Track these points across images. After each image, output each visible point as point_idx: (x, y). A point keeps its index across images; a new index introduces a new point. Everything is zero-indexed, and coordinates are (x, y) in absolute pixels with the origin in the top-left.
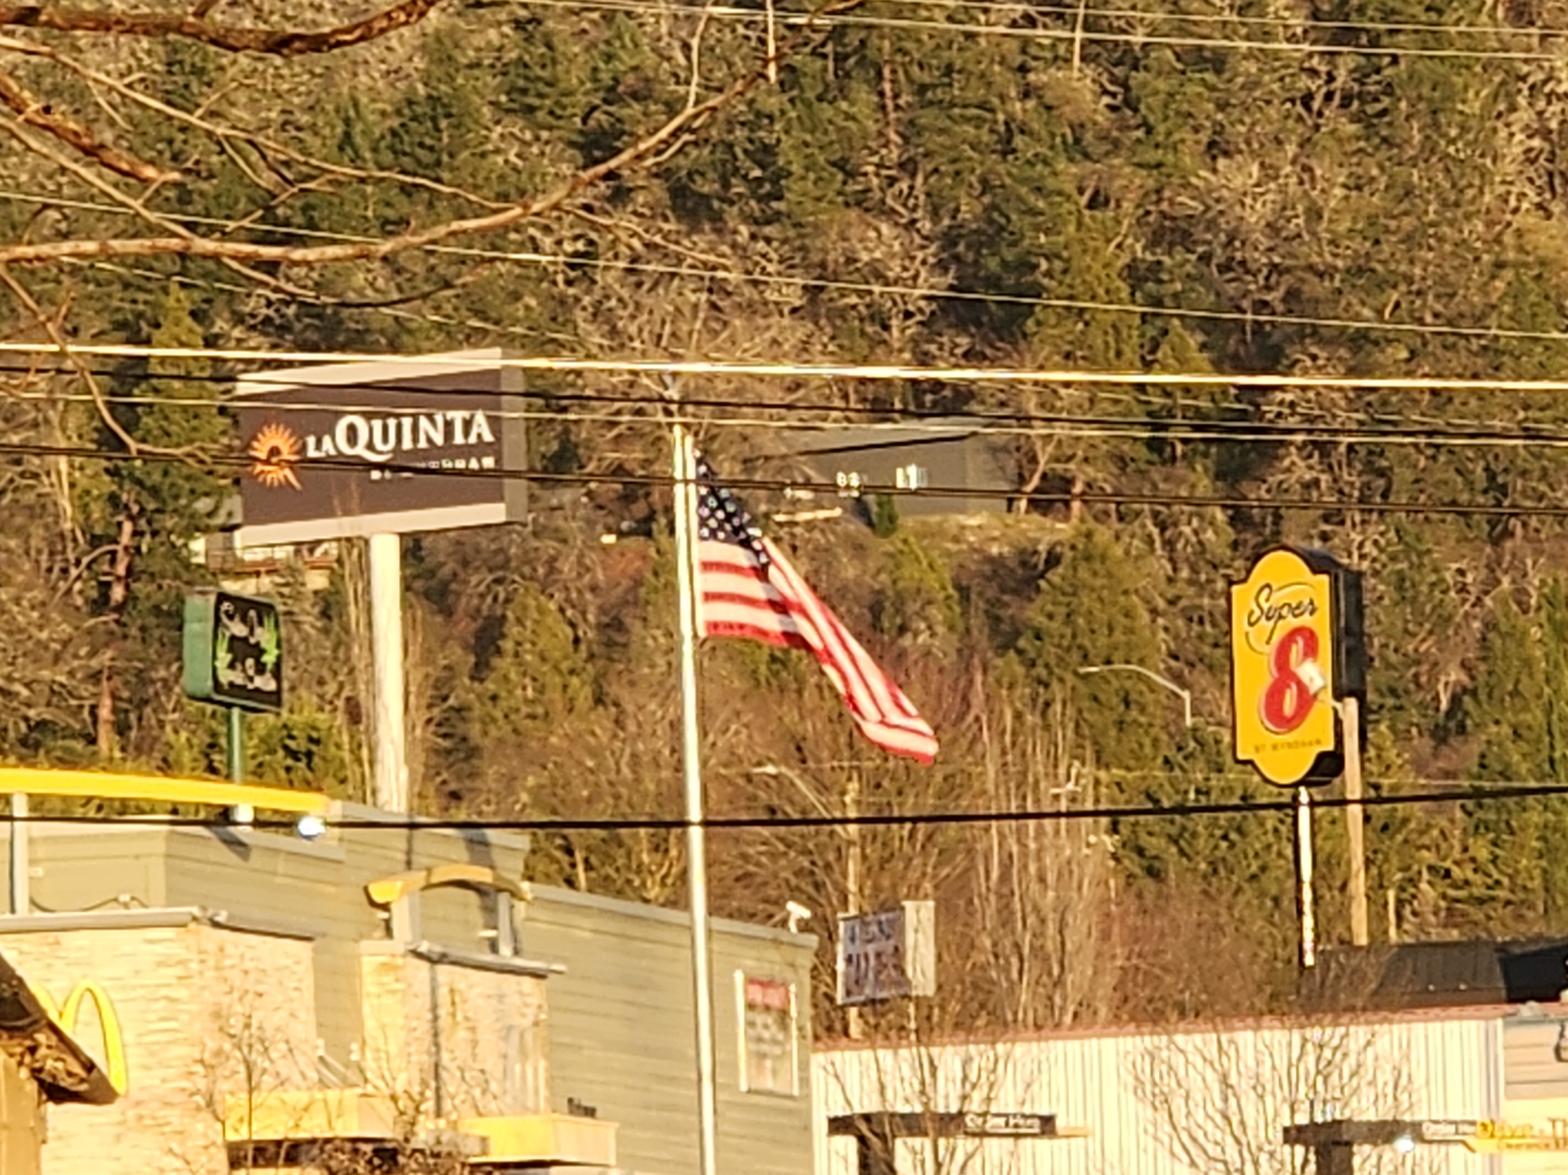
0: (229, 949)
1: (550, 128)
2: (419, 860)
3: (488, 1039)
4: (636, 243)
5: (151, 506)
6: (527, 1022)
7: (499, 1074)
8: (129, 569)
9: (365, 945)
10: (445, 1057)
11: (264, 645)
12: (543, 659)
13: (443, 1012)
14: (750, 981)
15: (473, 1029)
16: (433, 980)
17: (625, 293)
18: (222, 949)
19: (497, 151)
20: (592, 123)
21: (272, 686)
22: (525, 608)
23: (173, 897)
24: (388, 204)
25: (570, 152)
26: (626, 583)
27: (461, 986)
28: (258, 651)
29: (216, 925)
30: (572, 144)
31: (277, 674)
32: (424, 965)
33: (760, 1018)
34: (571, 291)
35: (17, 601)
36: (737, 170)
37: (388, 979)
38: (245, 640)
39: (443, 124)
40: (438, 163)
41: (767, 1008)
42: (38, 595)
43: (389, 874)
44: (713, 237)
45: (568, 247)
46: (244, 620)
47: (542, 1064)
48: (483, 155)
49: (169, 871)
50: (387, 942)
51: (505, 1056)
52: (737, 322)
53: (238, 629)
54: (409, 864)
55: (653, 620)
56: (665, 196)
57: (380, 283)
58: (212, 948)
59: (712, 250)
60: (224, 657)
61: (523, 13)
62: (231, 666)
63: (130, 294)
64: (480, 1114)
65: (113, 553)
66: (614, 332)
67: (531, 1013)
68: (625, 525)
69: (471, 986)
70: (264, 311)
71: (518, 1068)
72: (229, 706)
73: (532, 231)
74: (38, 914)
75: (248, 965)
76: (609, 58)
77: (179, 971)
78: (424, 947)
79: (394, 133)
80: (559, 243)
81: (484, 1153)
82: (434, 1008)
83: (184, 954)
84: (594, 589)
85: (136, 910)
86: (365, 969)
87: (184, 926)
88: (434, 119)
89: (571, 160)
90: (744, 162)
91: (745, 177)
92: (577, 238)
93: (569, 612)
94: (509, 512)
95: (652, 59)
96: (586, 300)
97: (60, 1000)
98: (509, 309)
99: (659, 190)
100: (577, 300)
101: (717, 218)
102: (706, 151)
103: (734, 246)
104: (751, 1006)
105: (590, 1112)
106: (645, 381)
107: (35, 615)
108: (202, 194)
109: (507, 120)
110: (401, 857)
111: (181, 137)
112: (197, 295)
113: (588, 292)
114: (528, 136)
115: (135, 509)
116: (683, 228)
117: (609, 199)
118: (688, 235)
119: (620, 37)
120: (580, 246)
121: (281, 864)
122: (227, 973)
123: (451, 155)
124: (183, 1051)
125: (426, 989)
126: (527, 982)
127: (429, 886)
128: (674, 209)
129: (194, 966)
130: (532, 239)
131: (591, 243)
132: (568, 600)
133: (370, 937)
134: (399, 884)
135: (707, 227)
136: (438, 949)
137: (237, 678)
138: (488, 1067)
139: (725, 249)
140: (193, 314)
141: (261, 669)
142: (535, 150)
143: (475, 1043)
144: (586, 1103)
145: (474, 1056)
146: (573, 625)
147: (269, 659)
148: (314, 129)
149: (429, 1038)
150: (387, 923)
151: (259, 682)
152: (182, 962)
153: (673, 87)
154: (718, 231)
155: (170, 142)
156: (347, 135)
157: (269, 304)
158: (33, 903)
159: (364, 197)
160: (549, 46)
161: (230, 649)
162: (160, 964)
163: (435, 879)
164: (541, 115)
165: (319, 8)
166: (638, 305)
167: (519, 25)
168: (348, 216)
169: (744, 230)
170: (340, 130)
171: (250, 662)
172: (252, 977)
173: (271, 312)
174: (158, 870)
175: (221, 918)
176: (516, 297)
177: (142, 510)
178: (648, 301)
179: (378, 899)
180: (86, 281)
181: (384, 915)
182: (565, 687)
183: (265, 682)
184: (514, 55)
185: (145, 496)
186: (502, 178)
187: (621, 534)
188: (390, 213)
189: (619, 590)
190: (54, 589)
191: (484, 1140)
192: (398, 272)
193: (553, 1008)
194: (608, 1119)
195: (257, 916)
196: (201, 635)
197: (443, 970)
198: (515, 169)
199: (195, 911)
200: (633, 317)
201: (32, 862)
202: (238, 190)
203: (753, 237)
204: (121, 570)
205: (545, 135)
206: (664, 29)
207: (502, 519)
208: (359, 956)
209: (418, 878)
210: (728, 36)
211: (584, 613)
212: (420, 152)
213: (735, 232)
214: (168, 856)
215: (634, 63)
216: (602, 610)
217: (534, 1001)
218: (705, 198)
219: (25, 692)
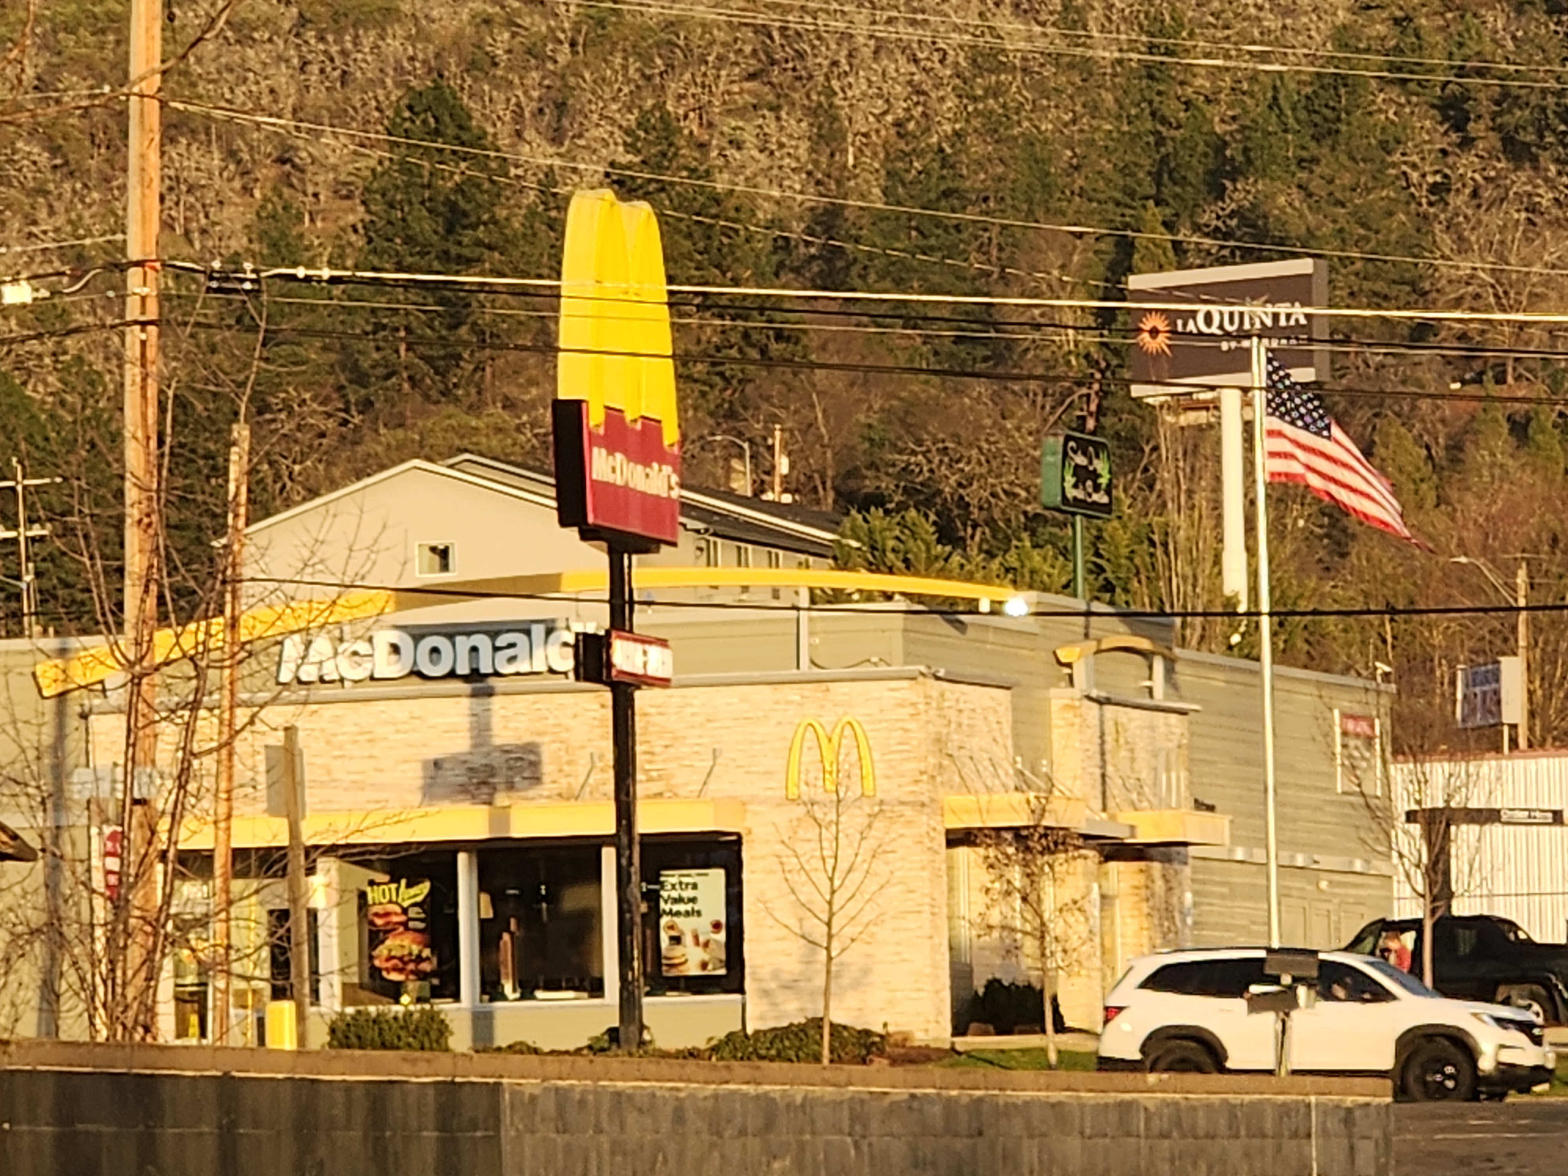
0: (948, 695)
1: (1417, 95)
2: (1093, 632)
3: (1142, 755)
4: (1477, 176)
5: (1115, 362)
6: (1172, 745)
7: (1150, 782)
8: (1099, 406)
9: (1053, 691)
10: (1110, 769)
11: (1099, 471)
12: (1401, 471)
13: (1109, 738)
14: (1345, 716)
15: (1132, 751)
16: (1102, 716)
17: (1470, 212)
18: (942, 695)
19: (1380, 111)
20: (1448, 91)
21: (1105, 500)
22: (1388, 435)
23: (909, 657)
24: (1303, 148)
25: (1433, 112)
26: (1466, 417)
27: (1123, 719)
28: (1095, 475)
29: (938, 678)
30: (1433, 106)
31: (1108, 492)
32: (1095, 706)
33: (1352, 743)
34: (1432, 210)
35: (1018, 429)
36: (1548, 126)
37: (1069, 715)
38: (1085, 468)
39: (1342, 91)
40: (1339, 119)
41: (1357, 736)
42: (1033, 425)
43: (1071, 643)
44: (1531, 173)
45: (1430, 179)
46: (1085, 454)
47: (1183, 774)
48: (1370, 114)
49: (906, 640)
50: (1070, 690)
51: (1155, 769)
52: (1548, 234)
53: (1081, 460)
54: (1086, 636)
55: (1482, 443)
56: (1499, 145)
57: (1297, 204)
58: (935, 694)
59: (1530, 181)
60: (1070, 480)
61: (1399, 14)
62: (1075, 486)
63: (1119, 211)
64: (1136, 809)
65: (1088, 396)
66: (1461, 238)
67: (1175, 740)
68: (1468, 376)
69: (1130, 720)
70: (1214, 223)
71: (1164, 777)
72: (1074, 514)
73: (1404, 168)
74: (816, 670)
75: (962, 706)
76: (1461, 45)
77: (911, 710)
78: (1094, 693)
79: (1307, 97)
80: (1424, 176)
81: (1133, 836)
82: (1102, 736)
83: (914, 699)
84: (1443, 421)
85: (883, 668)
86: (1054, 709)
87: (913, 679)
88: (1336, 88)
89: (1432, 118)
90: (1553, 120)
91: (1554, 131)
92: (1436, 172)
93: (1426, 438)
94: (1317, 374)
95: (1488, 47)
96: (1442, 217)
97: (829, 729)
98: (1387, 222)
99: (1494, 139)
100: (1436, 216)
101: (1534, 159)
102: (1527, 112)
103: (1546, 180)
104: (1345, 734)
105: (1211, 808)
106: (1482, 274)
107: (1031, 439)
108: (1173, 139)
109: (1387, 89)
110: (1082, 631)
111: (1158, 99)
112: (1168, 211)
113: (1444, 211)
114: (1403, 100)
115: (1103, 364)
116: (1511, 166)
117: (1460, 145)
118: (1515, 170)
119: (1468, 30)
120: (1438, 178)
121: (991, 636)
122: (946, 712)
123: (1348, 113)
124: (912, 765)
125: (1097, 722)
126: (1173, 718)
127: (1099, 651)
128: (1504, 152)
129: (921, 707)
130: (1404, 173)
131: (1446, 176)
132: (1425, 429)
133: (1056, 686)
134: (1077, 650)
135: (1527, 165)
136: (1103, 694)
137: (1080, 494)
138: (1143, 776)
139: (1539, 181)
140: (1165, 224)
141: (1097, 488)
142: (1407, 110)
143: (1133, 760)
144: (1208, 802)
145: (1132, 769)
146: (1428, 448)
147: (1103, 481)
148: (1252, 95)
149: (1098, 757)
150: (1071, 677)
151: (1096, 497)
152: (914, 704)
153: (1504, 66)
154: (1536, 168)
155: (1150, 103)
156: (1275, 98)
157: (1218, 217)
158: (813, 662)
159: (1286, 141)
160: (1418, 37)
161: (1074, 474)
162: (901, 705)
163: (1104, 646)
164: (1412, 86)
165: (1260, 8)
166: (1479, 222)
167: (1397, 21)
168: (1274, 156)
169: (1553, 168)
170: (1270, 95)
171: (1089, 483)
172: (966, 714)
173: (1220, 224)
174: (898, 640)
175: (941, 674)
176: (1391, 214)
177: (1108, 365)
178: (1485, 219)
179: (1063, 660)
180: (1090, 200)
181: (1067, 671)
182: (1416, 492)
183: (1101, 498)
184: (1393, 43)
185: (1110, 356)
186: (1384, 130)
187: (1464, 382)
188: (1305, 154)
189: (1460, 423)
190: (1045, 420)
191: (1132, 828)
192: (1310, 195)
193: (1192, 734)
194: (1224, 812)
195: (969, 671)
196: (1053, 464)
197: (1109, 709)
198: (1392, 122)
199: (923, 669)
200: (1473, 229)
201: (812, 634)
202: (1198, 137)
203: (1559, 173)
204: (1093, 407)
205: (1414, 99)
206: (1500, 25)
207: (1313, 378)
208: (1049, 700)
209: (1092, 645)
210: (1543, 31)
211: (1436, 439)
212: (1326, 111)
213: (1547, 170)
214: (905, 630)
215: (1477, 49)
216: (1449, 437)
217: (1177, 731)
218: (1528, 145)
219: (1023, 494)
